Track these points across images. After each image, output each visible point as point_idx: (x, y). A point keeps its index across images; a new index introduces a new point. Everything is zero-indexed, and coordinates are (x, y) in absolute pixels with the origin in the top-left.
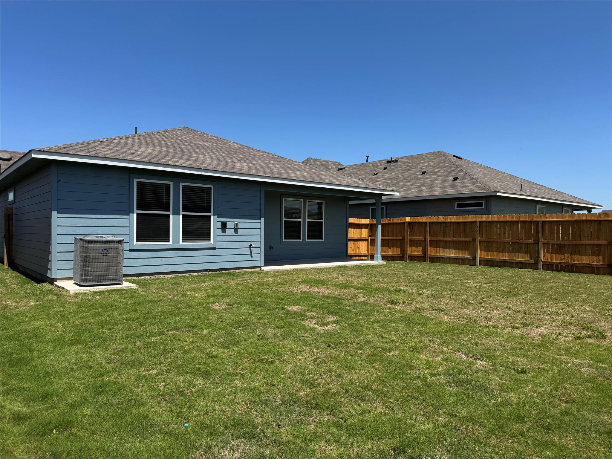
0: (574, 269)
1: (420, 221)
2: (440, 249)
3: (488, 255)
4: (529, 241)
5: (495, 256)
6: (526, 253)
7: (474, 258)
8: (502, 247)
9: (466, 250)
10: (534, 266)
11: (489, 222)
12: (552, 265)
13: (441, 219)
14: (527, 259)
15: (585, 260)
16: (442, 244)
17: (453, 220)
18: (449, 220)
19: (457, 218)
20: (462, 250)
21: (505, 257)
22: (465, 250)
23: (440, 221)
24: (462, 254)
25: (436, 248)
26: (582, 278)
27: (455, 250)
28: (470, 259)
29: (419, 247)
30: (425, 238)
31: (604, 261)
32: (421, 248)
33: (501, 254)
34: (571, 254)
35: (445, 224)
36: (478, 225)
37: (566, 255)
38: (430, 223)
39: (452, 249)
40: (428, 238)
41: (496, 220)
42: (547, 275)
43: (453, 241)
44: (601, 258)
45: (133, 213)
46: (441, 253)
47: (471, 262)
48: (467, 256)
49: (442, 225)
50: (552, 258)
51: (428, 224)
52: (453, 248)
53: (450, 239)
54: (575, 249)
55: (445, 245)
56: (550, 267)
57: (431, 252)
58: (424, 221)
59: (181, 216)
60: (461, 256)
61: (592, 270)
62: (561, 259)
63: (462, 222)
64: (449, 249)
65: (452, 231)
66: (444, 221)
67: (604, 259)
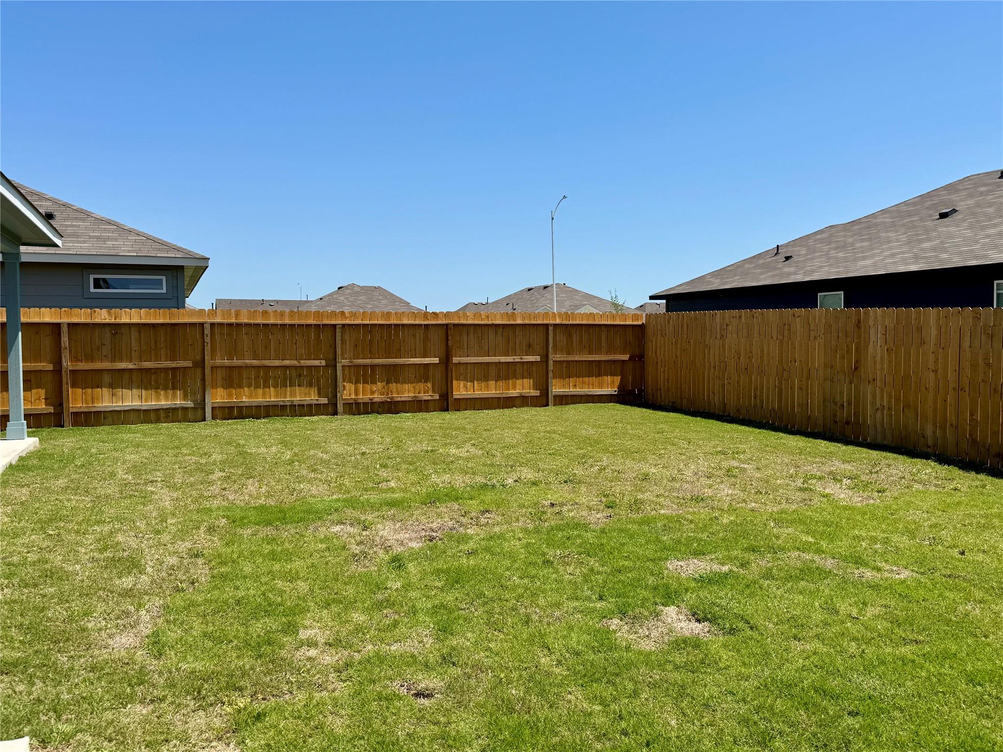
0: (392, 407)
1: (36, 320)
2: (105, 390)
4: (316, 363)
5: (246, 397)
6: (310, 385)
7: (201, 406)
8: (263, 377)
9: (177, 389)
10: (331, 409)
11: (230, 325)
12: (358, 404)
13: (102, 316)
14: (312, 397)
15: (406, 392)
16: (107, 378)
17: (135, 320)
18: (125, 320)
19: (147, 314)
20: (165, 388)
21: (271, 396)
22: (174, 388)
23: (98, 320)
24: (167, 399)
25: (89, 391)
26: (407, 421)
27: (146, 389)
28: (187, 408)
29: (34, 391)
30: (58, 363)
31: (434, 391)
32: (42, 392)
33: (260, 391)
34: (388, 383)
35: (116, 328)
36: (207, 331)
37: (379, 384)
38: (71, 325)
39: (138, 387)
40: (67, 364)
41: (246, 321)
43: (141, 370)
44: (429, 385)
46: (106, 400)
47: (190, 415)
48: (179, 402)
50: (357, 392)
51: (65, 329)
52: (140, 387)
53: (130, 366)
54: (393, 374)
55: (119, 380)
56: (357, 409)
57: (76, 399)
58: (47, 319)
60: (153, 403)
61: (419, 406)
62: (372, 393)
63: (162, 325)
64: (130, 388)
65: (135, 345)
66: (113, 321)
67: (433, 386)
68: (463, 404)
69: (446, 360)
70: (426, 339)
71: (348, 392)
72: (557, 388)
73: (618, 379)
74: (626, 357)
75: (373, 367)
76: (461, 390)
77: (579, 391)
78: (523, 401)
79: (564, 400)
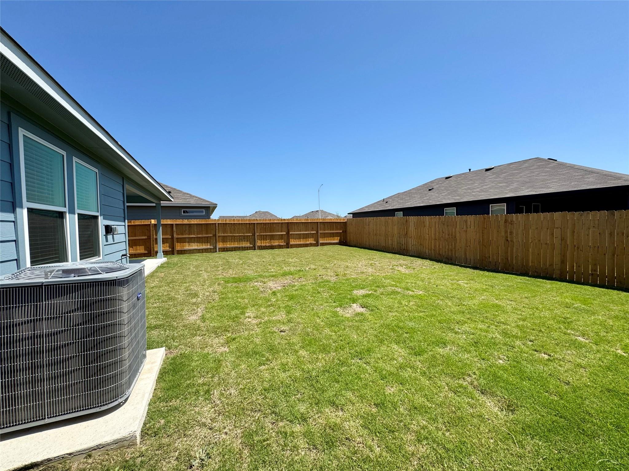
0: (272, 247)
1: (165, 223)
2: (187, 243)
3: (224, 245)
4: (249, 234)
5: (228, 245)
6: (248, 241)
7: (215, 248)
8: (233, 239)
10: (254, 248)
11: (224, 224)
12: (262, 247)
13: (186, 222)
14: (248, 245)
15: (276, 243)
16: (187, 240)
18: (192, 223)
19: (199, 221)
20: (205, 243)
21: (236, 245)
22: (207, 243)
23: (184, 223)
24: (205, 246)
25: (182, 244)
26: (276, 251)
27: (199, 243)
28: (211, 249)
29: (165, 244)
30: (173, 236)
32: (168, 244)
33: (233, 243)
34: (270, 240)
35: (190, 225)
36: (217, 225)
37: (268, 241)
38: (176, 224)
39: (196, 243)
40: (175, 236)
41: (228, 222)
43: (197, 237)
44: (283, 240)
45: (21, 207)
46: (187, 247)
47: (214, 250)
48: (209, 247)
50: (261, 243)
51: (174, 226)
52: (197, 242)
53: (195, 236)
54: (272, 238)
55: (191, 240)
56: (261, 248)
57: (178, 247)
58: (169, 223)
59: (76, 216)
60: (201, 247)
61: (280, 247)
62: (266, 243)
64: (194, 243)
65: (196, 230)
66: (189, 223)
67: (284, 241)
68: (293, 246)
69: (288, 233)
70: (282, 227)
71: (259, 243)
72: (321, 241)
73: (339, 238)
74: (341, 231)
75: (266, 235)
76: (292, 242)
77: (327, 241)
78: (311, 245)
79: (323, 244)
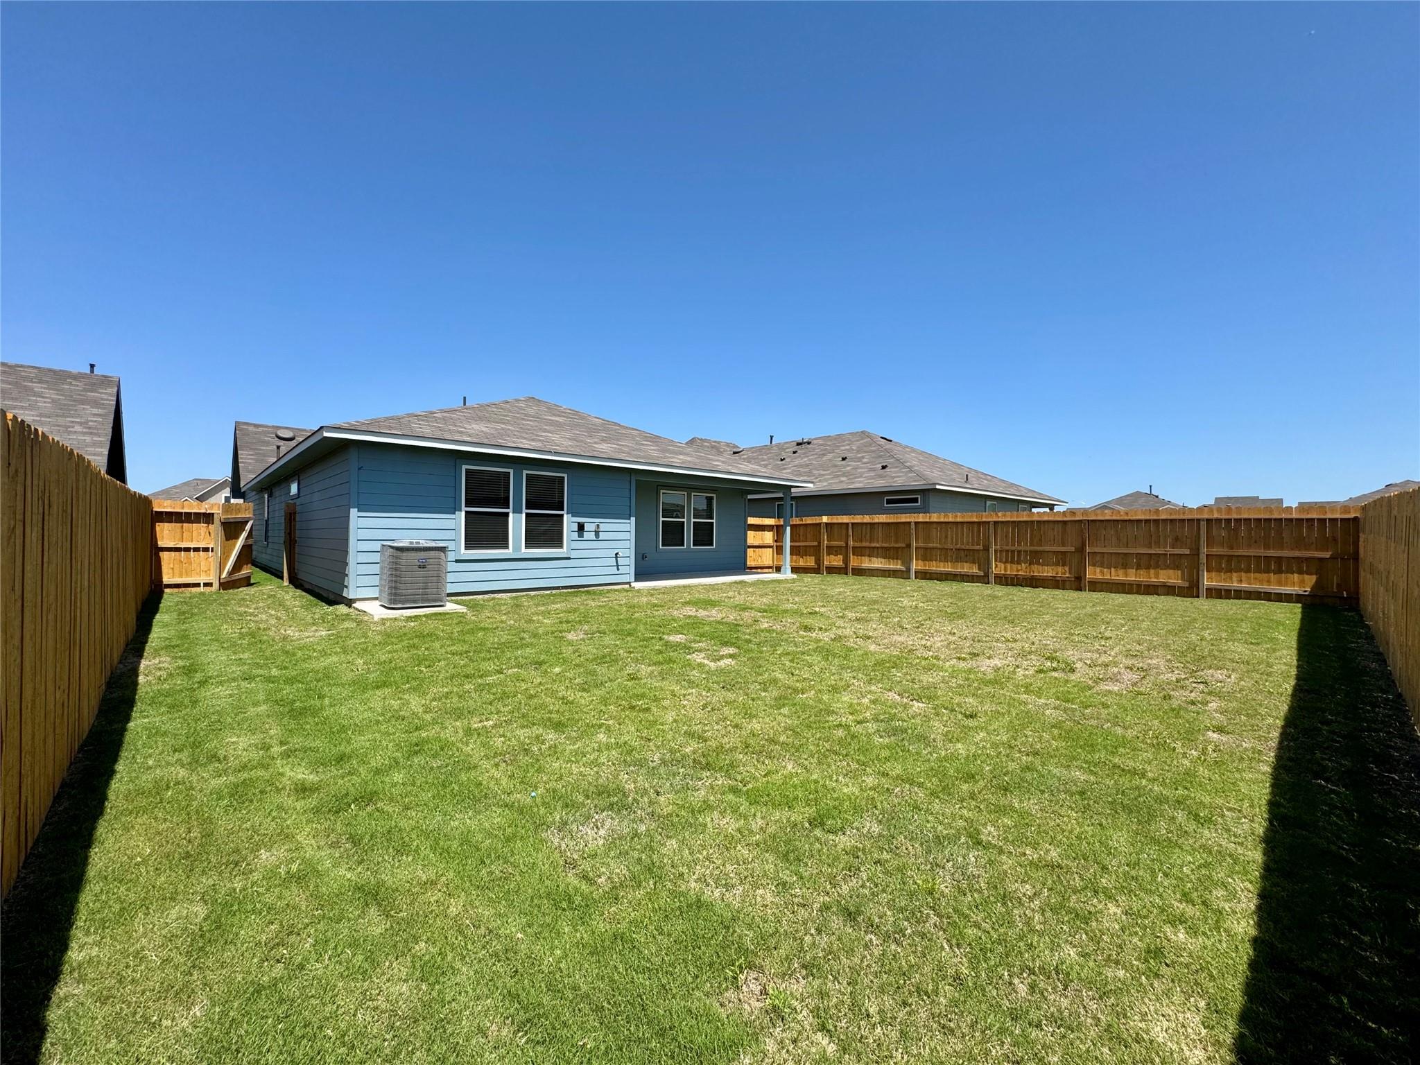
0: (1033, 582)
1: (840, 521)
2: (866, 558)
3: (925, 566)
4: (978, 547)
5: (935, 567)
6: (974, 562)
7: (908, 570)
8: (944, 554)
9: (899, 559)
10: (984, 579)
11: (926, 522)
12: (1006, 578)
13: (867, 519)
14: (975, 570)
15: (1047, 572)
16: (867, 552)
17: (881, 521)
18: (876, 521)
19: (887, 517)
20: (893, 559)
21: (947, 568)
22: (897, 559)
23: (865, 521)
25: (860, 557)
26: (1044, 594)
27: (884, 558)
28: (903, 571)
29: (839, 556)
30: (847, 544)
31: (1070, 573)
32: (842, 557)
33: (942, 564)
34: (1030, 564)
35: (872, 525)
36: (913, 526)
37: (1023, 565)
38: (853, 524)
40: (851, 543)
41: (935, 520)
42: (1000, 590)
43: (882, 548)
44: (1067, 569)
45: (460, 510)
46: (866, 563)
47: (904, 575)
48: (899, 567)
49: (869, 526)
50: (1005, 570)
51: (850, 525)
52: (881, 557)
53: (878, 545)
54: (1035, 557)
55: (872, 552)
56: (1003, 580)
57: (854, 562)
58: (845, 521)
59: (524, 515)
60: (892, 567)
61: (1056, 584)
62: (1018, 571)
63: (892, 523)
64: (877, 558)
65: (880, 535)
66: (871, 521)
67: (1070, 569)
69: (1081, 550)
70: (1064, 531)
73: (1313, 578)
76: (1093, 573)
78: (1169, 590)
